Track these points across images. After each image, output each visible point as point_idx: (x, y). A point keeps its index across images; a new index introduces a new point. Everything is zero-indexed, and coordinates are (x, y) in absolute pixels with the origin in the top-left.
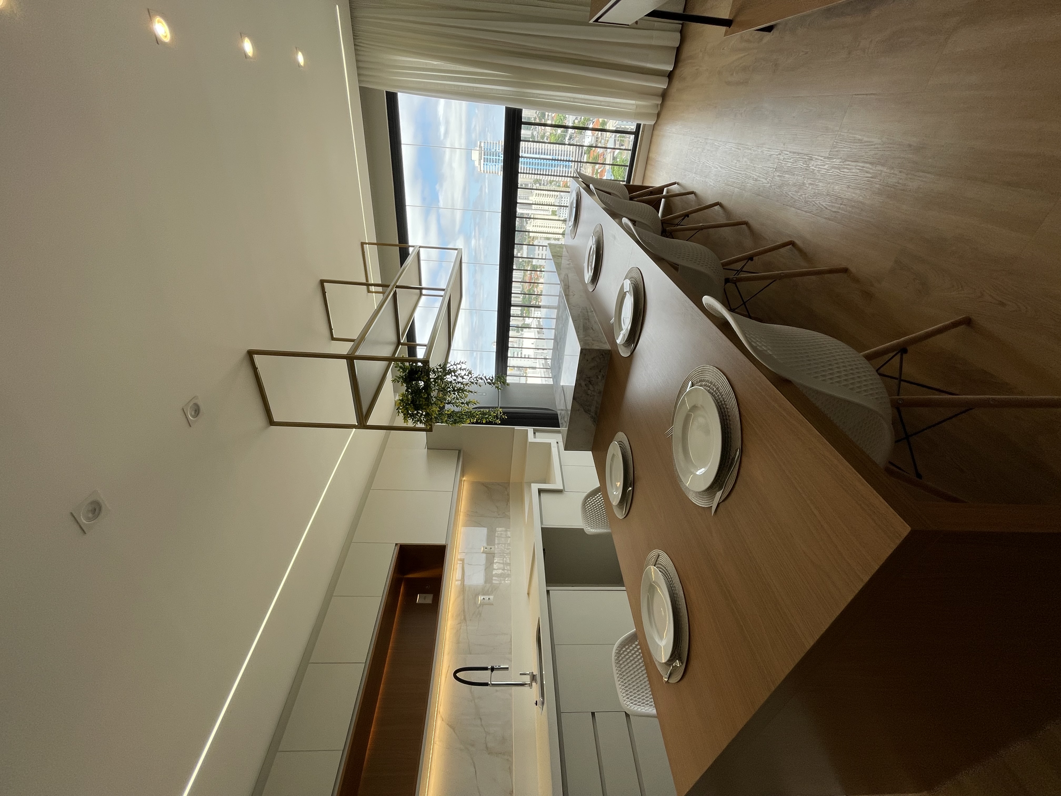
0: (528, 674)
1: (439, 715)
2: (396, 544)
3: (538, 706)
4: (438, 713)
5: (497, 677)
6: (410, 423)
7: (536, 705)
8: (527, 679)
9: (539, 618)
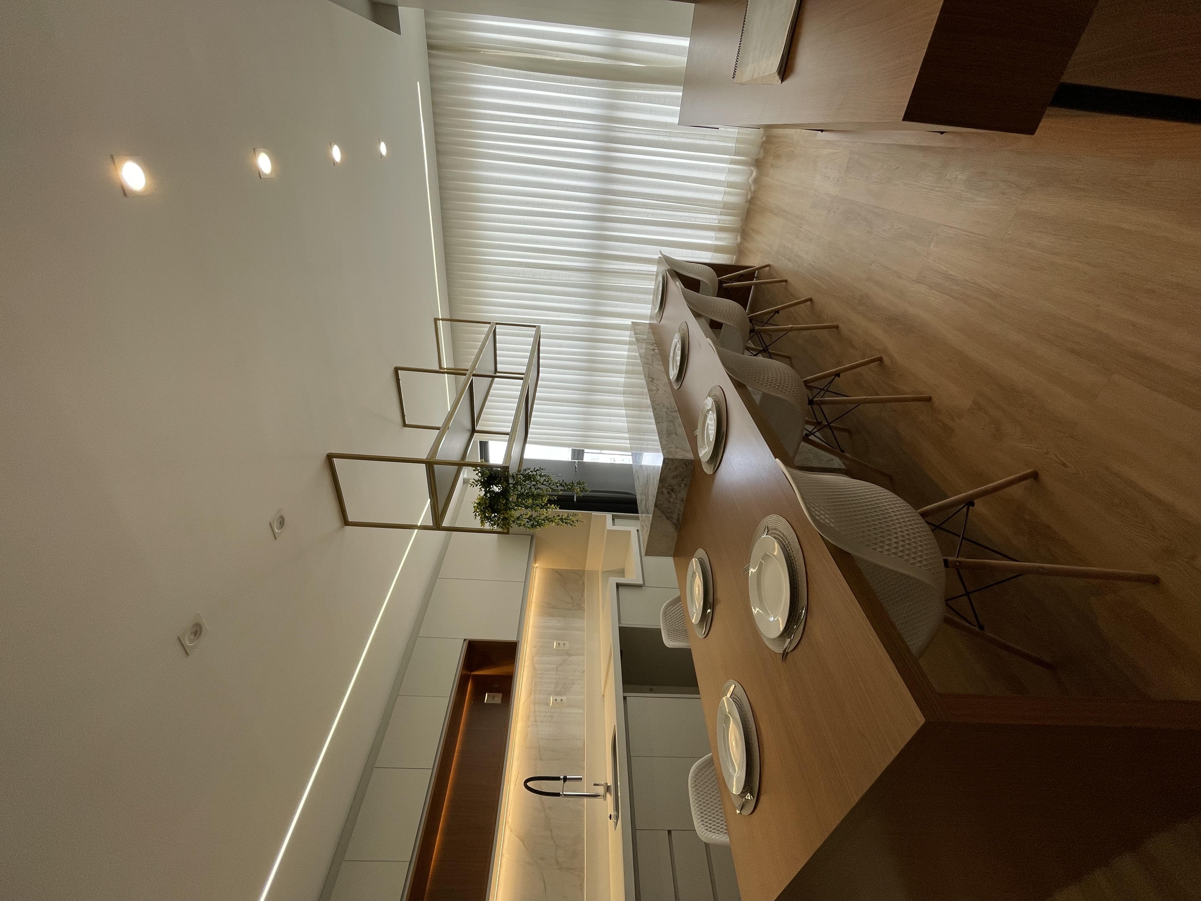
0: (602, 785)
1: (507, 826)
2: (465, 640)
3: (612, 820)
4: (507, 823)
5: (569, 789)
6: (487, 526)
7: (610, 819)
8: (601, 790)
9: (615, 726)
